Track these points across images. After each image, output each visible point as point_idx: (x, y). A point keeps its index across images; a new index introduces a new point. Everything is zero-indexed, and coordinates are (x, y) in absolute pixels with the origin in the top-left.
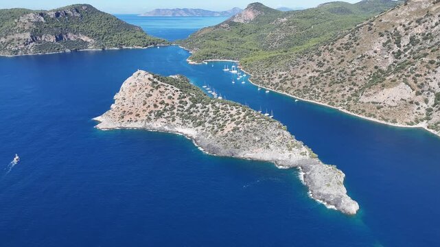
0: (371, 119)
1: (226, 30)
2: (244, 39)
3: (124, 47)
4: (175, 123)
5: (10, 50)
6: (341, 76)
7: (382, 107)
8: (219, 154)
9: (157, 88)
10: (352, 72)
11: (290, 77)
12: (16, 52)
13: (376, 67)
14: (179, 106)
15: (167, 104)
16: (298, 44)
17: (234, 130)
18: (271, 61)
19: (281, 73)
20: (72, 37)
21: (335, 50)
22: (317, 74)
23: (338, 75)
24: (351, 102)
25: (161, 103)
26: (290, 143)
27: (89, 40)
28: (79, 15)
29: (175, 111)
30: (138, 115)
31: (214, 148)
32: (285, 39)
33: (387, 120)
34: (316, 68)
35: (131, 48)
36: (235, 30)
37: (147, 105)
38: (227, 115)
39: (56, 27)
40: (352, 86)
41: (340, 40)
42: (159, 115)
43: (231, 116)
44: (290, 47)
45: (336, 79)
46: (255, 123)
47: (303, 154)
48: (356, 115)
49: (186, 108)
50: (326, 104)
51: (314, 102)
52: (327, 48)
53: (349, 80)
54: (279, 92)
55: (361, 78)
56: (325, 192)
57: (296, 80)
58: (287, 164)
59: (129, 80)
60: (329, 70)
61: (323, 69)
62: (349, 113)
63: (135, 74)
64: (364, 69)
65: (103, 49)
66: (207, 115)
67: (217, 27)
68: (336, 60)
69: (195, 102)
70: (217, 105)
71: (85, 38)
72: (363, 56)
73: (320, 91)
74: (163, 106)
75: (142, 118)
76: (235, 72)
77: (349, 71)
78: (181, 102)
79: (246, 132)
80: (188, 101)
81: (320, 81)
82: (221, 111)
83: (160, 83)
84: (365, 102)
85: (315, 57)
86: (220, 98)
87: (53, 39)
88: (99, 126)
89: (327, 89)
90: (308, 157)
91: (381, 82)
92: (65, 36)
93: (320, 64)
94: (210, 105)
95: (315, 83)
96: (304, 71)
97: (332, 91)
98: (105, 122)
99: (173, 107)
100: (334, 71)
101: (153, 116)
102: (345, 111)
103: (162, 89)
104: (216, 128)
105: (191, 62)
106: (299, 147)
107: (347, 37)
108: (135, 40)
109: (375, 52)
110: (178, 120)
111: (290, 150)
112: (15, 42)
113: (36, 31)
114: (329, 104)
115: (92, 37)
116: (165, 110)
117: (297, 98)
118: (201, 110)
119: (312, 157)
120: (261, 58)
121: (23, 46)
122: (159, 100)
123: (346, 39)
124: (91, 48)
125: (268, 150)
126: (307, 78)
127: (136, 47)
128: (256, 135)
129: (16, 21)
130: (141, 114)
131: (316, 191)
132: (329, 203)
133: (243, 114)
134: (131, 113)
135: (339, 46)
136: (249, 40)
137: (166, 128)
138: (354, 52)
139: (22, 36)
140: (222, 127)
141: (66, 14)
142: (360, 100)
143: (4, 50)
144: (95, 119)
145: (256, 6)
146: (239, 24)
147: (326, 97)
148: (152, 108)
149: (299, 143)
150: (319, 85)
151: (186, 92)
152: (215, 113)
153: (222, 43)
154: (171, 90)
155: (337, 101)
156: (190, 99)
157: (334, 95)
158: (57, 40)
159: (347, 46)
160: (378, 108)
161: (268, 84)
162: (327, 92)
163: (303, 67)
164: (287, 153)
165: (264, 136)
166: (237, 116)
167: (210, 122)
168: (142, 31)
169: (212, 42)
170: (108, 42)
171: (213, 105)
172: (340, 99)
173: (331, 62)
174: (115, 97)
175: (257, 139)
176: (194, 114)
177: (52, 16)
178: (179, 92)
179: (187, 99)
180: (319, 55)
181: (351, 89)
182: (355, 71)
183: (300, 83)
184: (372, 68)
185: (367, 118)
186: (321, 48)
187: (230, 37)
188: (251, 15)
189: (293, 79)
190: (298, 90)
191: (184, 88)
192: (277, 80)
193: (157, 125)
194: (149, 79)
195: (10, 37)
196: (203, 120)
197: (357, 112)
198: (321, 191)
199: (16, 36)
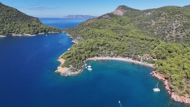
1: (107, 20)
3: (14, 35)
35: (20, 35)
127: (26, 35)
168: (38, 21)
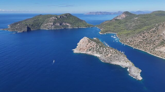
0: (158, 56)
1: (114, 22)
2: (120, 25)
3: (79, 27)
4: (94, 53)
5: (47, 28)
6: (150, 42)
7: (162, 53)
8: (106, 62)
9: (90, 42)
10: (154, 40)
11: (133, 40)
12: (49, 28)
13: (163, 39)
14: (96, 48)
15: (92, 47)
16: (139, 28)
17: (111, 56)
18: (128, 34)
19: (130, 39)
20: (64, 24)
21: (150, 32)
22: (142, 40)
23: (149, 41)
24: (152, 50)
25: (91, 47)
26: (127, 61)
27: (69, 25)
28: (66, 17)
29: (94, 49)
30: (84, 50)
31: (105, 60)
32: (135, 26)
33: (163, 57)
34: (142, 38)
35: (81, 27)
36: (117, 22)
37: (87, 47)
38: (110, 52)
39: (60, 21)
40: (153, 45)
41: (152, 29)
42: (90, 50)
43: (111, 52)
44: (136, 29)
45: (148, 43)
46: (117, 54)
47: (130, 64)
48: (153, 55)
49: (98, 48)
50: (143, 50)
51: (140, 49)
52: (147, 32)
53: (153, 43)
54: (129, 45)
55: (157, 43)
56: (133, 74)
57: (135, 42)
58: (125, 66)
59: (82, 39)
60: (146, 39)
61: (144, 39)
62: (151, 54)
63: (84, 38)
64: (159, 40)
65: (73, 28)
66: (104, 51)
67: (111, 21)
68: (149, 36)
69: (100, 47)
70: (107, 48)
71: (68, 24)
72: (159, 35)
73: (142, 46)
74: (91, 48)
75: (85, 51)
76: (115, 37)
77: (153, 40)
78: (96, 47)
79: (114, 57)
80: (98, 47)
81: (143, 43)
82: (108, 50)
83: (91, 41)
84: (157, 50)
85: (142, 34)
86: (108, 46)
87: (59, 25)
88: (74, 52)
89: (145, 45)
90: (131, 65)
91: (163, 44)
92: (62, 24)
93: (144, 37)
94: (105, 48)
95: (141, 43)
96: (138, 39)
97: (146, 46)
98: (76, 51)
99: (94, 48)
100: (148, 40)
101: (88, 50)
102: (149, 53)
103: (91, 43)
104: (106, 55)
105: (100, 33)
106: (129, 62)
107: (155, 28)
108: (83, 25)
109: (163, 34)
110: (95, 52)
111: (126, 63)
112: (49, 25)
113: (54, 22)
114: (144, 50)
115: (70, 24)
116: (92, 49)
117: (134, 48)
118: (102, 50)
119: (132, 65)
120: (124, 33)
121: (51, 27)
122: (90, 46)
123: (154, 29)
124: (69, 28)
125: (120, 62)
126: (138, 41)
127: (83, 27)
128: (117, 58)
129: (49, 19)
130: (85, 49)
131: (131, 74)
132: (134, 77)
133: (114, 51)
134: (82, 49)
135: (151, 31)
136: (122, 26)
137: (92, 54)
138: (156, 34)
139: (50, 24)
140: (107, 55)
141: (63, 17)
142: (155, 50)
143: (46, 27)
144: (73, 50)
145: (126, 13)
146: (119, 20)
147: (144, 48)
148: (88, 48)
149: (129, 61)
150: (142, 44)
151: (98, 44)
152: (106, 51)
153: (112, 27)
154: (94, 43)
155: (147, 50)
156: (99, 46)
157: (147, 48)
158: (60, 25)
159: (154, 31)
160: (161, 53)
161: (125, 42)
162: (145, 46)
163: (138, 37)
164: (125, 64)
165: (119, 58)
166: (112, 52)
167: (104, 53)
168: (85, 22)
169: (108, 26)
170: (75, 26)
171: (106, 48)
172: (149, 49)
173: (148, 36)
174: (78, 44)
175: (117, 59)
176: (100, 51)
177: (59, 18)
178: (96, 44)
179: (98, 46)
180: (144, 34)
181: (153, 46)
182: (155, 40)
183: (136, 43)
184: (161, 39)
185: (156, 56)
186: (145, 32)
187: (115, 25)
188: (124, 16)
189: (134, 41)
190: (135, 45)
191: (97, 42)
192: (128, 41)
193: (89, 53)
194: (88, 40)
195: (48, 24)
196: (102, 52)
197: (153, 54)
198: (132, 74)
199: (49, 24)
